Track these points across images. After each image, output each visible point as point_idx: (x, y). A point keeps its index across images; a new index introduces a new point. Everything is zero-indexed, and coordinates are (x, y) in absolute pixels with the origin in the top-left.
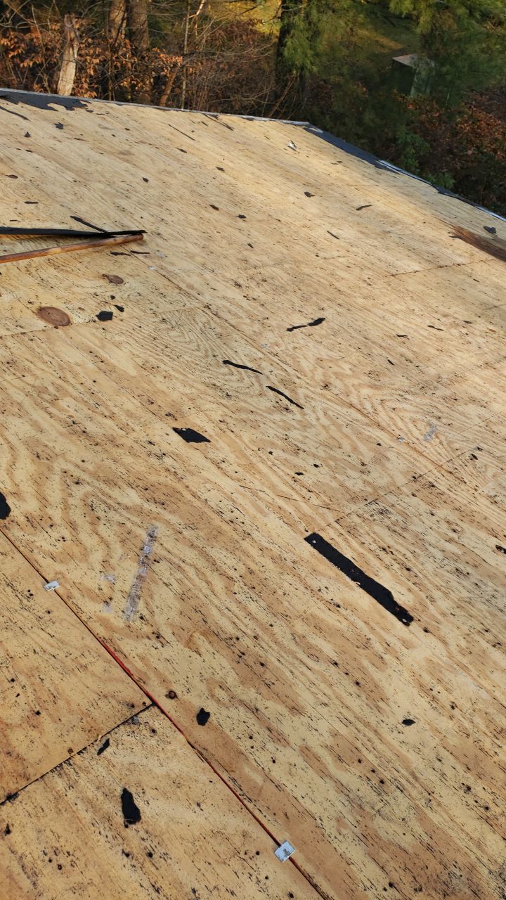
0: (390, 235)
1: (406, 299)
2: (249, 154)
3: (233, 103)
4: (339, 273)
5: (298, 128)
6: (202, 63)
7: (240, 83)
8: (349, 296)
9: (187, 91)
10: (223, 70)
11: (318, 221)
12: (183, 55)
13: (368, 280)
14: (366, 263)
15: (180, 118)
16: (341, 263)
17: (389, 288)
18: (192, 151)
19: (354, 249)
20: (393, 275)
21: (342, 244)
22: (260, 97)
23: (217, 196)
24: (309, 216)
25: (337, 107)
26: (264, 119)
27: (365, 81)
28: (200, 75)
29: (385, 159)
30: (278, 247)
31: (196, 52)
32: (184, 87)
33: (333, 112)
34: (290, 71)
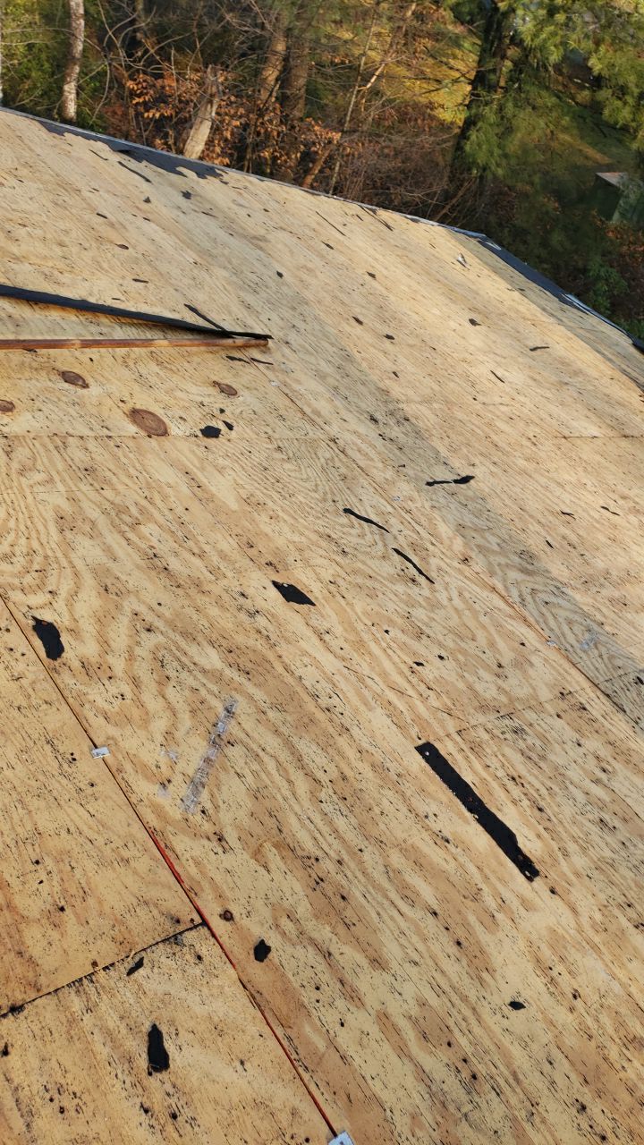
0: (566, 387)
1: (578, 469)
2: (408, 262)
3: (393, 197)
4: (499, 424)
5: (472, 240)
6: (363, 144)
7: (404, 174)
8: (504, 453)
9: (339, 174)
10: (387, 156)
11: (481, 357)
12: (342, 131)
13: (533, 439)
14: (534, 418)
15: (330, 205)
16: (503, 413)
17: (558, 452)
18: (339, 247)
19: (522, 399)
20: (565, 438)
21: (508, 390)
22: (427, 195)
23: (363, 307)
24: (471, 349)
25: (520, 220)
26: (431, 222)
27: (559, 195)
28: (359, 158)
29: (570, 294)
30: (428, 381)
31: (358, 131)
32: (337, 169)
33: (514, 226)
34: (469, 169)
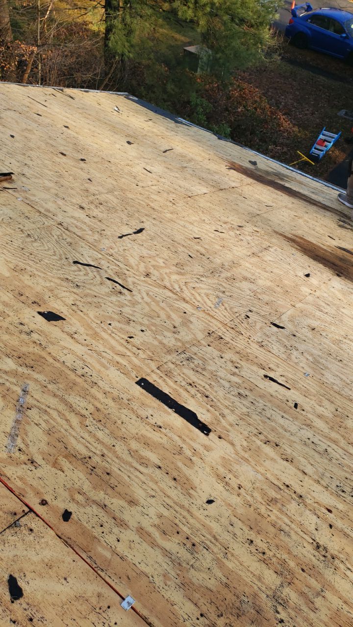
0: (186, 169)
1: (200, 213)
2: (87, 116)
3: (76, 79)
4: (153, 196)
5: (120, 97)
6: (52, 51)
7: (80, 65)
8: (160, 212)
9: (42, 71)
10: (67, 56)
11: (137, 161)
12: (37, 46)
13: (173, 201)
14: (171, 189)
15: (36, 91)
16: (154, 190)
17: (187, 206)
18: (45, 114)
19: (163, 180)
20: (189, 197)
21: (154, 177)
22: (95, 75)
23: (65, 146)
24: (130, 158)
25: (149, 81)
26: (96, 91)
27: (167, 63)
28: (51, 60)
29: (181, 117)
30: (110, 180)
31: (46, 44)
32: (40, 68)
33: (146, 84)
34: (114, 57)
